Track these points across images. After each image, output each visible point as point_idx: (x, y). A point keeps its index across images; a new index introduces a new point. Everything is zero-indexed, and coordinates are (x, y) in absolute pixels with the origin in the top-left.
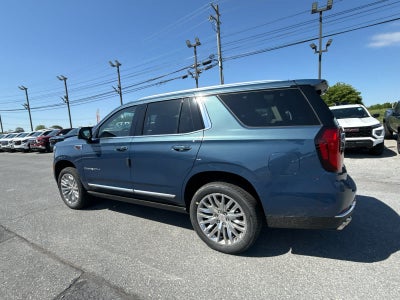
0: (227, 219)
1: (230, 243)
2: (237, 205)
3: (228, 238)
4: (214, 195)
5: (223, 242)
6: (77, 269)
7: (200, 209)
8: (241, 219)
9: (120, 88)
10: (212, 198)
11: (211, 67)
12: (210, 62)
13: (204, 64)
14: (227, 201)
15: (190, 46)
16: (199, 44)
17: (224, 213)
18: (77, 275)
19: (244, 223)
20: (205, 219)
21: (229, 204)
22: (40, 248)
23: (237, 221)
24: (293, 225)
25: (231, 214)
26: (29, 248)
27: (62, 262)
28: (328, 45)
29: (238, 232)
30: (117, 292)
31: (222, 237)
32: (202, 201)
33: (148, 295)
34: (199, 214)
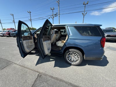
0: (74, 58)
2: (78, 55)
4: (72, 52)
5: (73, 63)
6: (37, 72)
8: (78, 58)
9: (31, 19)
10: (71, 53)
12: (56, 15)
13: (55, 15)
15: (51, 9)
16: (54, 9)
17: (74, 56)
18: (38, 74)
20: (68, 58)
21: (75, 54)
22: (23, 66)
25: (76, 57)
26: (20, 66)
27: (31, 70)
28: (86, 14)
29: (77, 61)
30: (51, 77)
31: (73, 62)
32: (68, 54)
33: (60, 77)
34: (67, 57)
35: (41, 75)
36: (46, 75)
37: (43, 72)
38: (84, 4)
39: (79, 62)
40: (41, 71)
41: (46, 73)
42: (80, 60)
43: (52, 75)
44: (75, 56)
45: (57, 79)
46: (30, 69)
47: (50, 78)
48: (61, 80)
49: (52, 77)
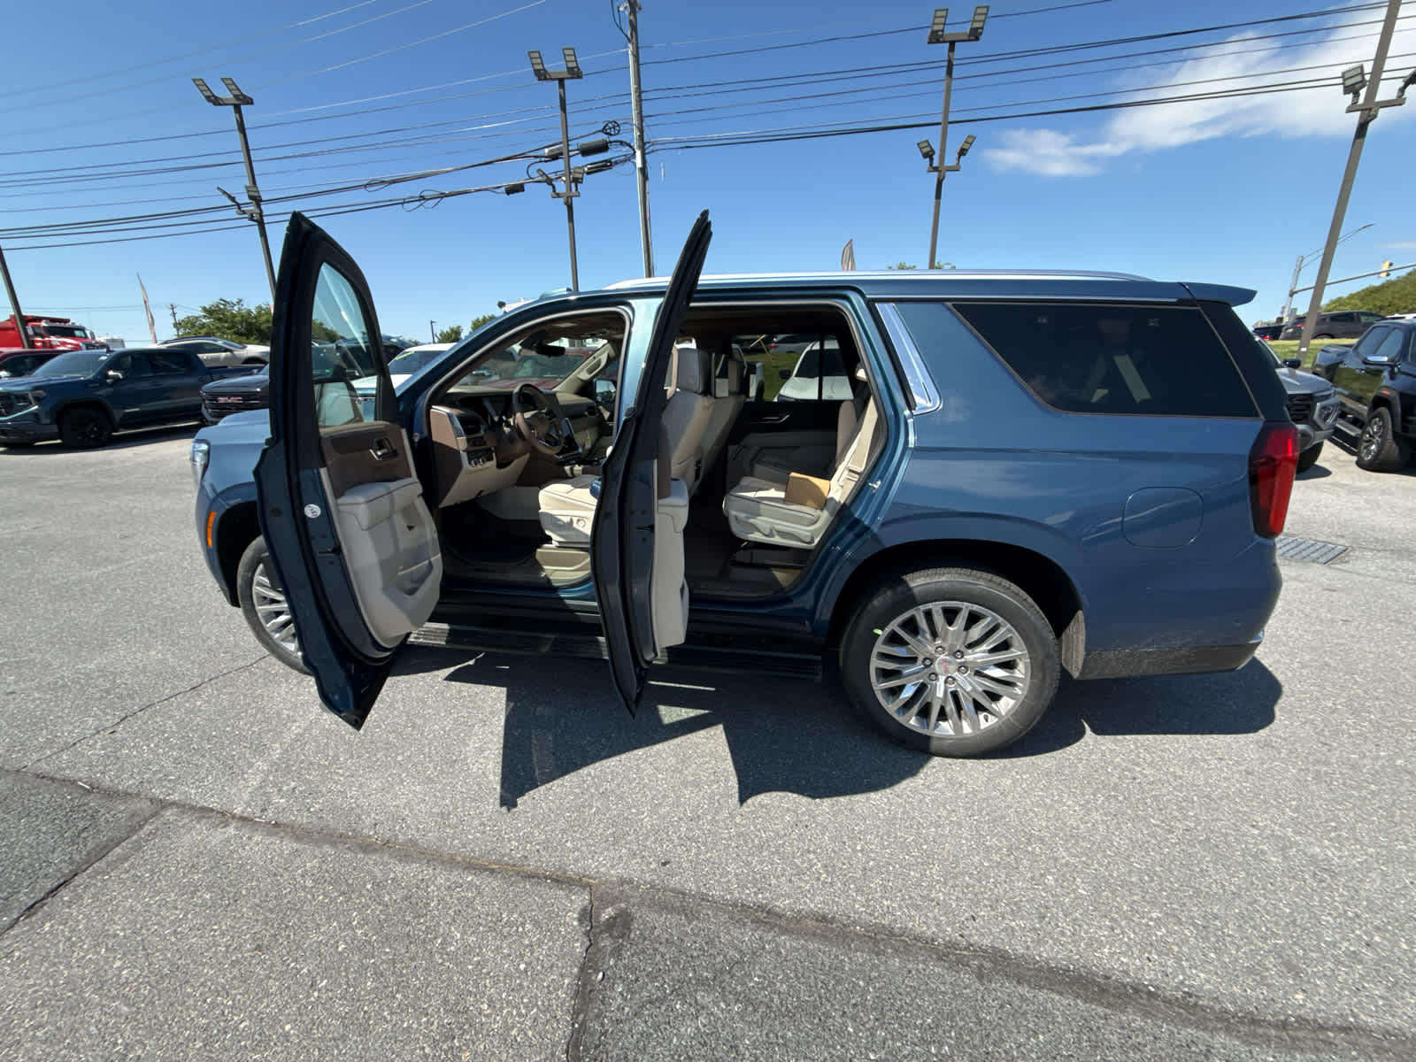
1: (967, 729)
2: (1006, 631)
3: (961, 714)
6: (561, 880)
7: (879, 647)
8: (1009, 665)
9: (257, 200)
10: (929, 614)
11: (607, 165)
12: (603, 147)
13: (586, 151)
14: (973, 619)
15: (542, 75)
16: (575, 73)
17: (956, 653)
19: (1020, 672)
20: (886, 674)
21: (976, 632)
22: (333, 838)
23: (996, 672)
28: (963, 152)
29: (995, 697)
30: (757, 921)
31: (943, 715)
32: (894, 625)
33: (854, 906)
34: (875, 663)
35: (624, 919)
36: (682, 905)
37: (640, 870)
39: (1016, 713)
40: (605, 865)
41: (674, 882)
42: (1036, 691)
43: (750, 896)
44: (971, 646)
45: (826, 928)
46: (450, 862)
47: (748, 936)
48: (881, 939)
49: (766, 917)
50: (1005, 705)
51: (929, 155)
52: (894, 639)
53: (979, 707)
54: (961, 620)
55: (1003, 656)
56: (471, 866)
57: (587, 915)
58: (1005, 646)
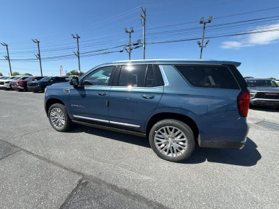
0: (174, 141)
1: (175, 155)
2: (183, 134)
3: (174, 152)
4: (168, 127)
5: (170, 155)
6: (79, 173)
7: (156, 135)
8: (184, 142)
9: (79, 53)
10: (166, 129)
12: (137, 44)
13: (134, 45)
14: (176, 131)
15: (127, 32)
16: (133, 31)
17: (173, 138)
18: (80, 177)
19: (186, 144)
20: (158, 141)
21: (177, 133)
22: (45, 159)
23: (181, 143)
24: (215, 146)
25: (178, 139)
26: (36, 159)
28: (207, 43)
29: (181, 149)
30: (112, 188)
31: (169, 152)
32: (159, 130)
33: (134, 189)
34: (156, 138)
35: (87, 183)
36: (99, 182)
37: (94, 174)
38: (201, 23)
39: (185, 153)
40: (88, 172)
41: (100, 177)
42: (189, 148)
43: (114, 183)
44: (177, 136)
45: (126, 192)
46: (61, 166)
47: (108, 191)
48: (137, 197)
49: (114, 188)
50: (183, 151)
51: (199, 44)
52: (159, 133)
53: (177, 151)
54: (173, 131)
55: (182, 140)
56: (65, 168)
57: (80, 181)
58: (182, 137)
